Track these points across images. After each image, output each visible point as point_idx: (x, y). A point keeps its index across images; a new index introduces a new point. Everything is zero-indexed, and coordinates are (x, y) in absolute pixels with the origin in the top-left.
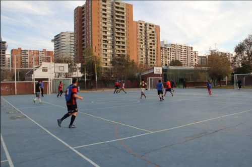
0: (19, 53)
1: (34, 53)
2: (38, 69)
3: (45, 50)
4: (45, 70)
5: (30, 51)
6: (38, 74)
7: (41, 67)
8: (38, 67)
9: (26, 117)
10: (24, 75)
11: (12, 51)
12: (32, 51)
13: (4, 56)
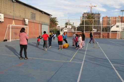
0: (106, 18)
1: (114, 18)
2: (114, 26)
3: (120, 16)
4: (117, 27)
5: (112, 17)
6: (114, 29)
7: (116, 25)
8: (114, 25)
9: (100, 48)
10: (107, 29)
11: (103, 18)
12: (113, 17)
13: (99, 20)
